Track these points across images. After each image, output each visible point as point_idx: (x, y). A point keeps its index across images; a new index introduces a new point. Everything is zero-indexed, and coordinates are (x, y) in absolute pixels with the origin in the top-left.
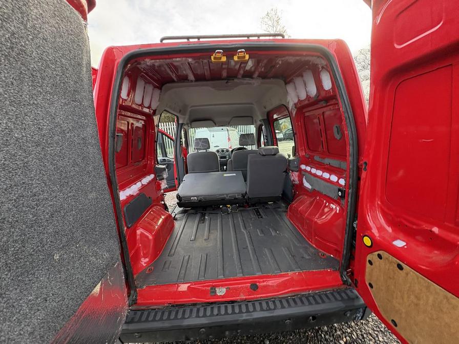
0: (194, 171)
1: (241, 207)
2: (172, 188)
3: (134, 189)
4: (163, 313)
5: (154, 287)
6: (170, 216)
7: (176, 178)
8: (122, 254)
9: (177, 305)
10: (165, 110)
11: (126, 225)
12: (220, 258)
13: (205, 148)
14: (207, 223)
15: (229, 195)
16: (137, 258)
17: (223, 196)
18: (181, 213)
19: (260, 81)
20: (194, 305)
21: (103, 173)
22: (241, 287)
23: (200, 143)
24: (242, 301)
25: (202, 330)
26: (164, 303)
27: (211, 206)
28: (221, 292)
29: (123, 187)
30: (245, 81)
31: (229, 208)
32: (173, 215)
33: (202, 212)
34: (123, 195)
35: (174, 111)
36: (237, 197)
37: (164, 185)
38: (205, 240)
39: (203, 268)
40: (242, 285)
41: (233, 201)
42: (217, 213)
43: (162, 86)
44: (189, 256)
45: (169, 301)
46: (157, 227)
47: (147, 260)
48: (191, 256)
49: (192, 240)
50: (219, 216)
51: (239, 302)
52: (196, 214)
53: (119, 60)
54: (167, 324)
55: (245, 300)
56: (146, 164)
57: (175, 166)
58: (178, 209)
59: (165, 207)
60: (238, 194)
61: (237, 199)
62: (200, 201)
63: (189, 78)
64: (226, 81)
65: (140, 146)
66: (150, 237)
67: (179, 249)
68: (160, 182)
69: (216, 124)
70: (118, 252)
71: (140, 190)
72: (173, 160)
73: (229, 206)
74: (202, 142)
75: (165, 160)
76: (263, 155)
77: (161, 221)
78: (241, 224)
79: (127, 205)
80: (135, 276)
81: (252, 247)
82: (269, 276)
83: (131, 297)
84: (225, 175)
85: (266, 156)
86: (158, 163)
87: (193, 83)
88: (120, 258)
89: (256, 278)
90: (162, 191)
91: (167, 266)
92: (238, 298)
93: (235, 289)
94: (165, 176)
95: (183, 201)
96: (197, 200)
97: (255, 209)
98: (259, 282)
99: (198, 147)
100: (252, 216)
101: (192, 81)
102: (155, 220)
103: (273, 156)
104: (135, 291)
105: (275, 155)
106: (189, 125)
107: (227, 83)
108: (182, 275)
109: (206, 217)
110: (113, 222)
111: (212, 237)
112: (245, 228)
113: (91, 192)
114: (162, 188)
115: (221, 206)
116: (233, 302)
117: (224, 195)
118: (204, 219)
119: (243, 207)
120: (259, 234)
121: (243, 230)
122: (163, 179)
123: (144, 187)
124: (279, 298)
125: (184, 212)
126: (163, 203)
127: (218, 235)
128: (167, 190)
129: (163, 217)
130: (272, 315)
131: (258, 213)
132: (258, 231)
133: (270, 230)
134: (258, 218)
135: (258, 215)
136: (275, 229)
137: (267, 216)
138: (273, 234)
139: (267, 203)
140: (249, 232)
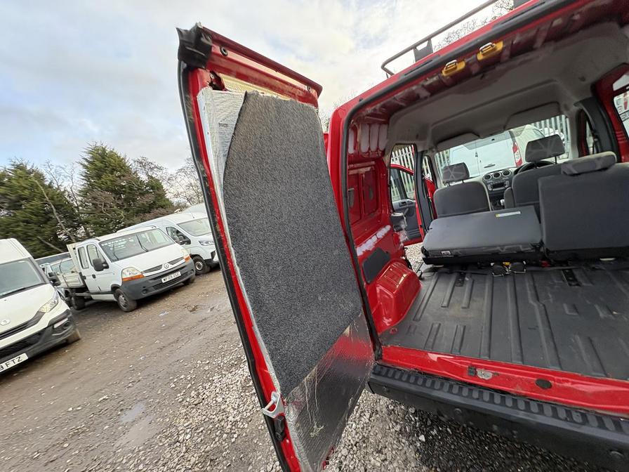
0: (446, 214)
1: (532, 265)
2: (417, 239)
3: (369, 244)
4: (409, 376)
5: (399, 348)
6: (414, 274)
7: (421, 226)
8: (364, 307)
9: (425, 374)
10: (397, 144)
11: (365, 280)
12: (486, 334)
13: (461, 178)
14: (467, 287)
15: (506, 247)
16: (379, 316)
17: (496, 249)
18: (429, 272)
19: (551, 47)
20: (447, 379)
21: (342, 232)
22: (519, 378)
23: (452, 173)
24: (520, 396)
25: (458, 409)
26: (410, 367)
27: (475, 264)
28: (485, 375)
29: (359, 243)
30: (519, 61)
31: (508, 266)
32: (418, 274)
33: (460, 271)
34: (360, 251)
35: (408, 140)
36: (522, 250)
37: (403, 237)
38: (463, 308)
39: (458, 341)
40: (521, 377)
41: (516, 256)
42: (486, 274)
43: (389, 119)
44: (440, 324)
45: (416, 366)
46: (397, 286)
47: (390, 320)
48: (442, 325)
49: (445, 307)
50: (488, 277)
51: (513, 395)
52: (451, 273)
53: (344, 118)
54: (413, 388)
55: (525, 396)
56: (381, 215)
57: (417, 210)
58: (425, 267)
59: (407, 263)
60: (525, 245)
61: (522, 252)
62: (456, 256)
63: (421, 96)
64: (480, 76)
65: (372, 195)
66: (392, 297)
67: (426, 314)
68: (398, 233)
69: (478, 135)
70: (360, 304)
71: (376, 245)
72: (415, 201)
73: (507, 263)
74: (455, 171)
75: (405, 202)
76: (574, 175)
77: (402, 279)
78: (529, 292)
79: (365, 260)
80: (379, 334)
81: (547, 329)
82: (577, 376)
83: (376, 352)
84: (499, 215)
85: (581, 176)
86: (394, 211)
87: (428, 100)
88: (362, 309)
89: (548, 373)
90: (402, 244)
91: (412, 330)
92: (512, 390)
93: (509, 378)
94: (403, 226)
95: (430, 256)
96: (451, 255)
97: (563, 270)
98: (554, 380)
99: (449, 180)
100: (556, 281)
101: (426, 98)
102: (395, 279)
103: (603, 173)
104: (380, 347)
105: (605, 169)
106: (434, 150)
107: (482, 77)
108: (430, 344)
109: (467, 279)
110: (353, 275)
111: (474, 305)
112: (538, 299)
113: (335, 250)
114: (401, 241)
115: (492, 264)
116: (503, 392)
117: (495, 246)
118: (463, 280)
119: (537, 265)
120: (567, 312)
121: (531, 302)
122: (401, 230)
123: (380, 241)
124: (596, 413)
125: (433, 270)
126: (404, 258)
127: (485, 304)
128: (407, 243)
129: (405, 275)
130: (575, 430)
131: (571, 277)
132: (565, 306)
133: (597, 307)
134: (570, 285)
135: (571, 281)
136: (607, 307)
137: (592, 283)
138: (601, 315)
139: (597, 261)
140: (544, 305)
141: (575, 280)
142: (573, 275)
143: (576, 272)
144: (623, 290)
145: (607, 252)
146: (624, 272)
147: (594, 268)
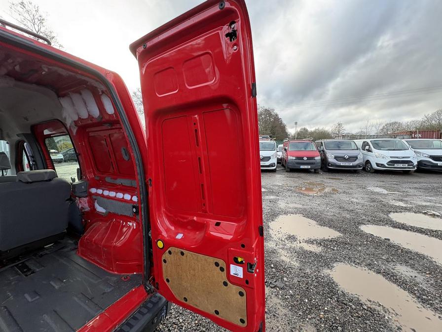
97: (17, 265)
120: (30, 300)
131: (25, 269)
132: (27, 296)
133: (52, 283)
134: (26, 276)
135: (26, 271)
136: (59, 279)
137: (44, 267)
138: (57, 287)
139: (42, 249)
140: (5, 307)
141: (29, 270)
142: (27, 267)
143: (27, 264)
144: (65, 263)
145: (47, 240)
146: (62, 250)
147: (41, 255)
